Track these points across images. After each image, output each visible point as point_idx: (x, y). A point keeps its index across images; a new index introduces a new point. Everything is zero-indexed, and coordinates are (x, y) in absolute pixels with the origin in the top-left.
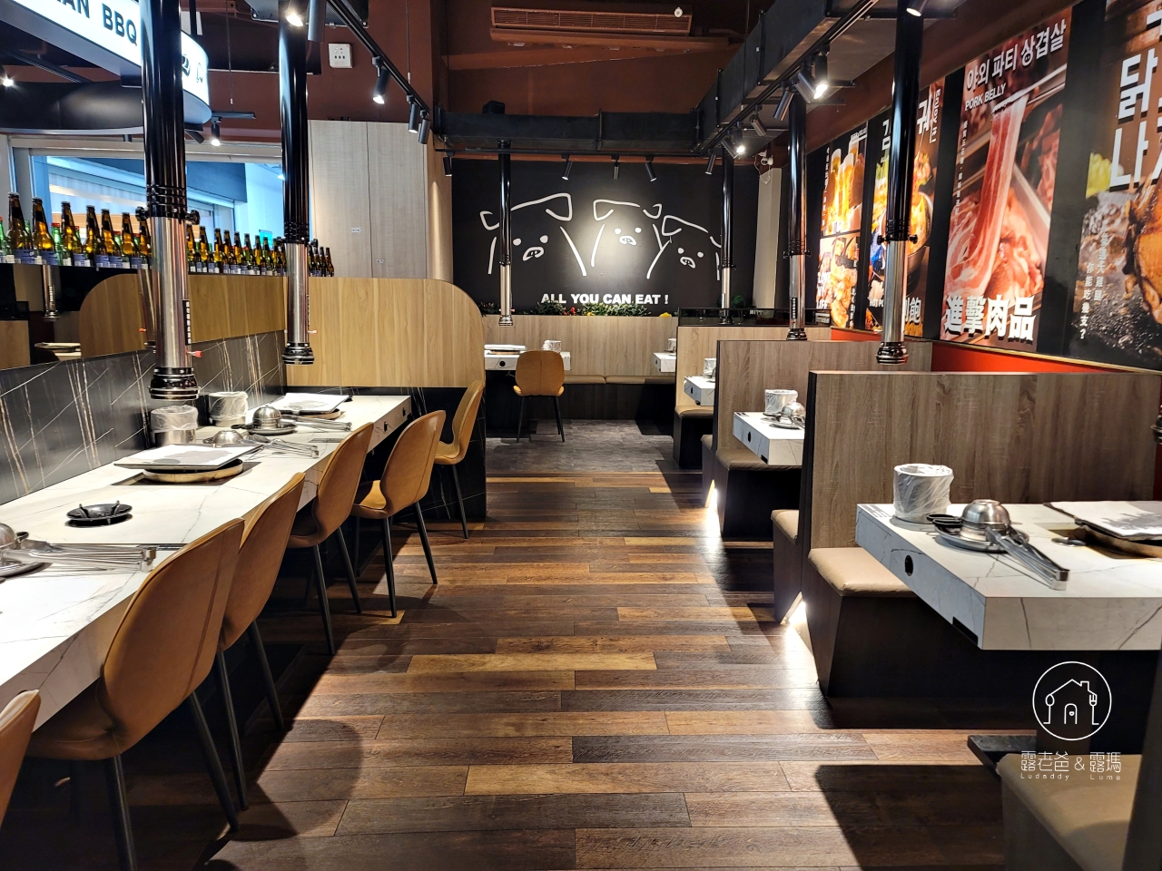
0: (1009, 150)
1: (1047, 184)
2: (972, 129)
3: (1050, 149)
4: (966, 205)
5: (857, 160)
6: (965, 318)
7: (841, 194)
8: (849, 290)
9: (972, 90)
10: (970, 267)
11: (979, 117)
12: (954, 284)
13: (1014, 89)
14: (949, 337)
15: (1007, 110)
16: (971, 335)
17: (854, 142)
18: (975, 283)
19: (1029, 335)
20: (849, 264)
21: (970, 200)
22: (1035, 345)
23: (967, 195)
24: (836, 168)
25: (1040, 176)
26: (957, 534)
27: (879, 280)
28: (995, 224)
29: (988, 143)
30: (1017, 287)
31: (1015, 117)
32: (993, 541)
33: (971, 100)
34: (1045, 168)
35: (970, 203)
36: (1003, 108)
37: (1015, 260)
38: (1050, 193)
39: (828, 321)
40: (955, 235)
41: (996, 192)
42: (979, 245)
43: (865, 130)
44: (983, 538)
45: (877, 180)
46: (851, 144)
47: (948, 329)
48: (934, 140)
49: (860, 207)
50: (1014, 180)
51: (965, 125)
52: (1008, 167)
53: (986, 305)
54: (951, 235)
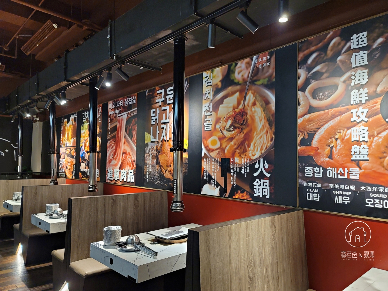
0: (123, 128)
1: (134, 139)
2: (112, 120)
3: (134, 129)
4: (112, 142)
5: (74, 123)
6: (114, 176)
7: (68, 134)
8: (72, 166)
9: (111, 109)
10: (114, 160)
11: (113, 117)
12: (109, 165)
13: (123, 111)
14: (109, 181)
15: (121, 117)
16: (116, 181)
17: (72, 118)
18: (116, 165)
19: (133, 181)
20: (72, 157)
21: (113, 140)
22: (135, 183)
23: (112, 139)
24: (66, 125)
25: (132, 136)
26: (125, 247)
27: (84, 163)
28: (121, 148)
29: (117, 125)
30: (129, 167)
31: (124, 119)
32: (136, 247)
33: (111, 112)
34: (134, 134)
35: (113, 141)
36: (120, 116)
37: (128, 159)
38: (136, 141)
39: (64, 176)
40: (109, 150)
41: (120, 139)
42: (117, 154)
43: (76, 114)
44: (132, 247)
45: (81, 131)
46: (71, 118)
47: (108, 179)
48: (100, 121)
49: (75, 138)
50: (125, 137)
51: (109, 119)
52: (123, 133)
53: (120, 172)
54: (108, 150)
